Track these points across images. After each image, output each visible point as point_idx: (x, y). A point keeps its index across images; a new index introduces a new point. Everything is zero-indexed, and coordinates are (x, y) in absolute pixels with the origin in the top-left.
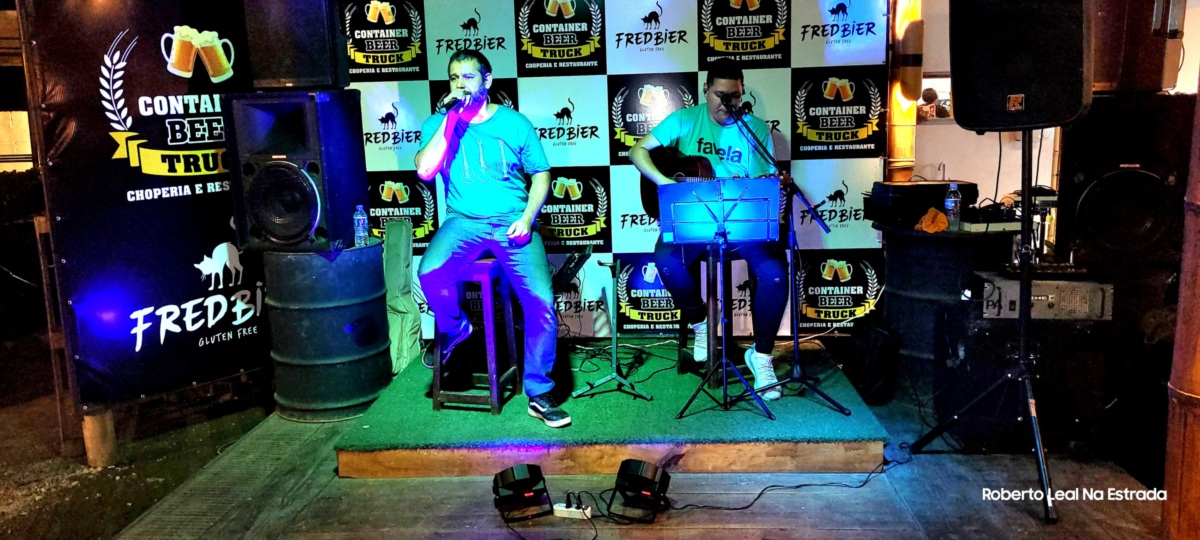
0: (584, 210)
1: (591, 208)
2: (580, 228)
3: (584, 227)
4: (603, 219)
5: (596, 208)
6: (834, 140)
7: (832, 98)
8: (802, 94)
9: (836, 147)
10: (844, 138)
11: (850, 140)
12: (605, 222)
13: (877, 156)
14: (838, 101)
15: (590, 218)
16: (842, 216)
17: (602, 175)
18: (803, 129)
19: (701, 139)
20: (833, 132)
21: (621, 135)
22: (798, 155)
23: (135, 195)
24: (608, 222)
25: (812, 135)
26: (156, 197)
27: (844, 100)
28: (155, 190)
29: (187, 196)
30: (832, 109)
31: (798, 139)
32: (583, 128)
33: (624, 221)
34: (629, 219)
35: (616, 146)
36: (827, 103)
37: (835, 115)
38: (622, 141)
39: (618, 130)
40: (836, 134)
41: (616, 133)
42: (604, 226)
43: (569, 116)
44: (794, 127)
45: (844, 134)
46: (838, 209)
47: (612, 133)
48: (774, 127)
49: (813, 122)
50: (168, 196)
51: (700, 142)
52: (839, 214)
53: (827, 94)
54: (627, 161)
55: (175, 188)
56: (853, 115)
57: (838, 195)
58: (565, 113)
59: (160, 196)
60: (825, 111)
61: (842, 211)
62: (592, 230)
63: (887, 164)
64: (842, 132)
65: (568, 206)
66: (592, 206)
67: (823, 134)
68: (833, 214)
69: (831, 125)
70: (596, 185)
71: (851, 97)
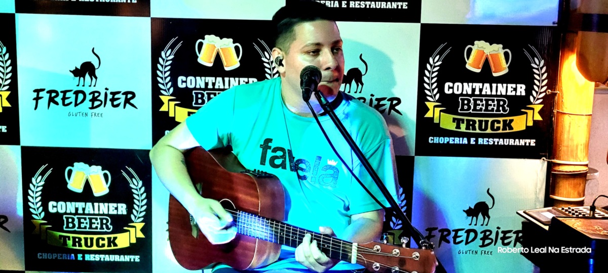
0: (113, 212)
1: (122, 209)
2: (105, 236)
3: (112, 236)
4: (140, 226)
5: (130, 209)
6: (478, 131)
7: (478, 71)
8: (435, 61)
9: (480, 141)
10: (492, 129)
11: (501, 131)
12: (143, 230)
15: (120, 223)
16: (483, 239)
17: (139, 162)
18: (434, 112)
20: (477, 119)
21: (169, 106)
22: (425, 149)
24: (147, 229)
25: (447, 122)
27: (495, 75)
30: (478, 86)
31: (426, 126)
32: (113, 94)
35: (161, 121)
36: (471, 77)
37: (480, 95)
38: (171, 115)
39: (164, 99)
40: (480, 122)
41: (161, 103)
42: (141, 235)
43: (93, 74)
45: (493, 122)
46: (479, 229)
49: (449, 103)
51: (265, 146)
52: (480, 236)
53: (472, 65)
56: (506, 96)
57: (480, 210)
58: (86, 70)
60: (467, 88)
61: (485, 232)
62: (123, 240)
63: (551, 166)
64: (490, 119)
65: (89, 205)
66: (124, 206)
67: (463, 121)
68: (472, 235)
69: (475, 109)
70: (132, 177)
71: (506, 71)
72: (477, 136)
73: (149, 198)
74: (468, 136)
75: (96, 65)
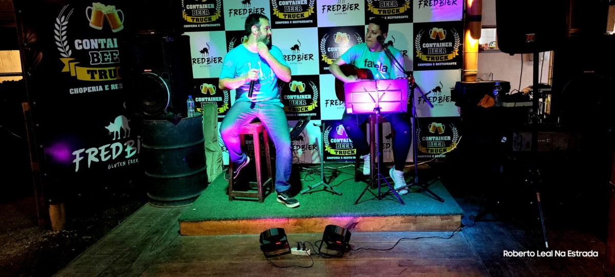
0: (306, 98)
1: (309, 97)
2: (304, 107)
3: (306, 107)
4: (316, 102)
5: (312, 97)
6: (435, 60)
7: (435, 39)
8: (419, 36)
9: (437, 64)
10: (441, 59)
11: (444, 60)
12: (317, 104)
13: (458, 69)
14: (437, 40)
15: (309, 102)
16: (439, 100)
17: (315, 79)
18: (419, 55)
19: (366, 60)
20: (435, 56)
21: (325, 59)
22: (417, 68)
23: (74, 91)
24: (319, 104)
25: (424, 58)
26: (85, 92)
27: (441, 40)
28: (84, 88)
29: (101, 91)
30: (435, 44)
31: (417, 60)
32: (305, 55)
33: (327, 103)
34: (329, 102)
35: (322, 64)
36: (432, 41)
37: (436, 47)
38: (326, 62)
39: (323, 56)
40: (436, 57)
41: (322, 58)
42: (316, 106)
43: (298, 49)
44: (415, 54)
45: (441, 57)
46: (438, 96)
47: (321, 58)
48: (404, 54)
49: (425, 51)
50: (91, 91)
51: (366, 61)
52: (438, 99)
53: (432, 37)
54: (328, 72)
55: (95, 87)
56: (445, 47)
57: (438, 89)
58: (296, 47)
59: (87, 91)
60: (431, 45)
61: (440, 97)
62: (310, 108)
63: (463, 73)
64: (440, 56)
65: (298, 96)
66: (310, 95)
67: (430, 57)
68: (435, 99)
69: (434, 53)
70: (312, 85)
71: (445, 38)
72: (435, 62)
73: (319, 92)
74: (432, 62)
75: (299, 45)
